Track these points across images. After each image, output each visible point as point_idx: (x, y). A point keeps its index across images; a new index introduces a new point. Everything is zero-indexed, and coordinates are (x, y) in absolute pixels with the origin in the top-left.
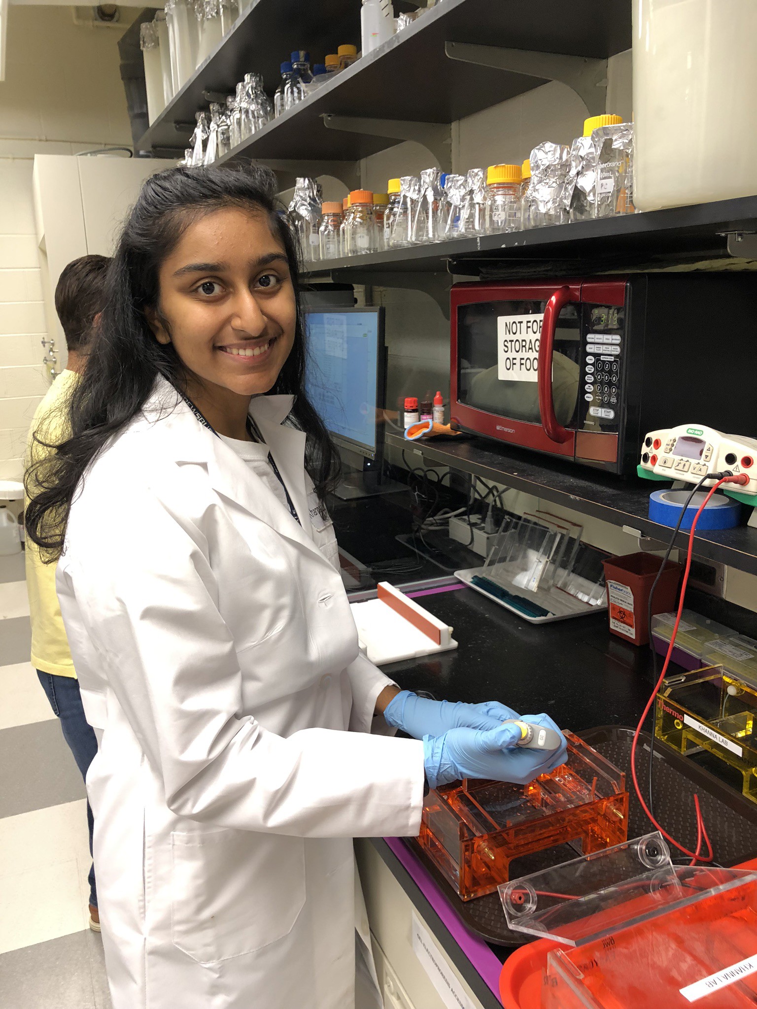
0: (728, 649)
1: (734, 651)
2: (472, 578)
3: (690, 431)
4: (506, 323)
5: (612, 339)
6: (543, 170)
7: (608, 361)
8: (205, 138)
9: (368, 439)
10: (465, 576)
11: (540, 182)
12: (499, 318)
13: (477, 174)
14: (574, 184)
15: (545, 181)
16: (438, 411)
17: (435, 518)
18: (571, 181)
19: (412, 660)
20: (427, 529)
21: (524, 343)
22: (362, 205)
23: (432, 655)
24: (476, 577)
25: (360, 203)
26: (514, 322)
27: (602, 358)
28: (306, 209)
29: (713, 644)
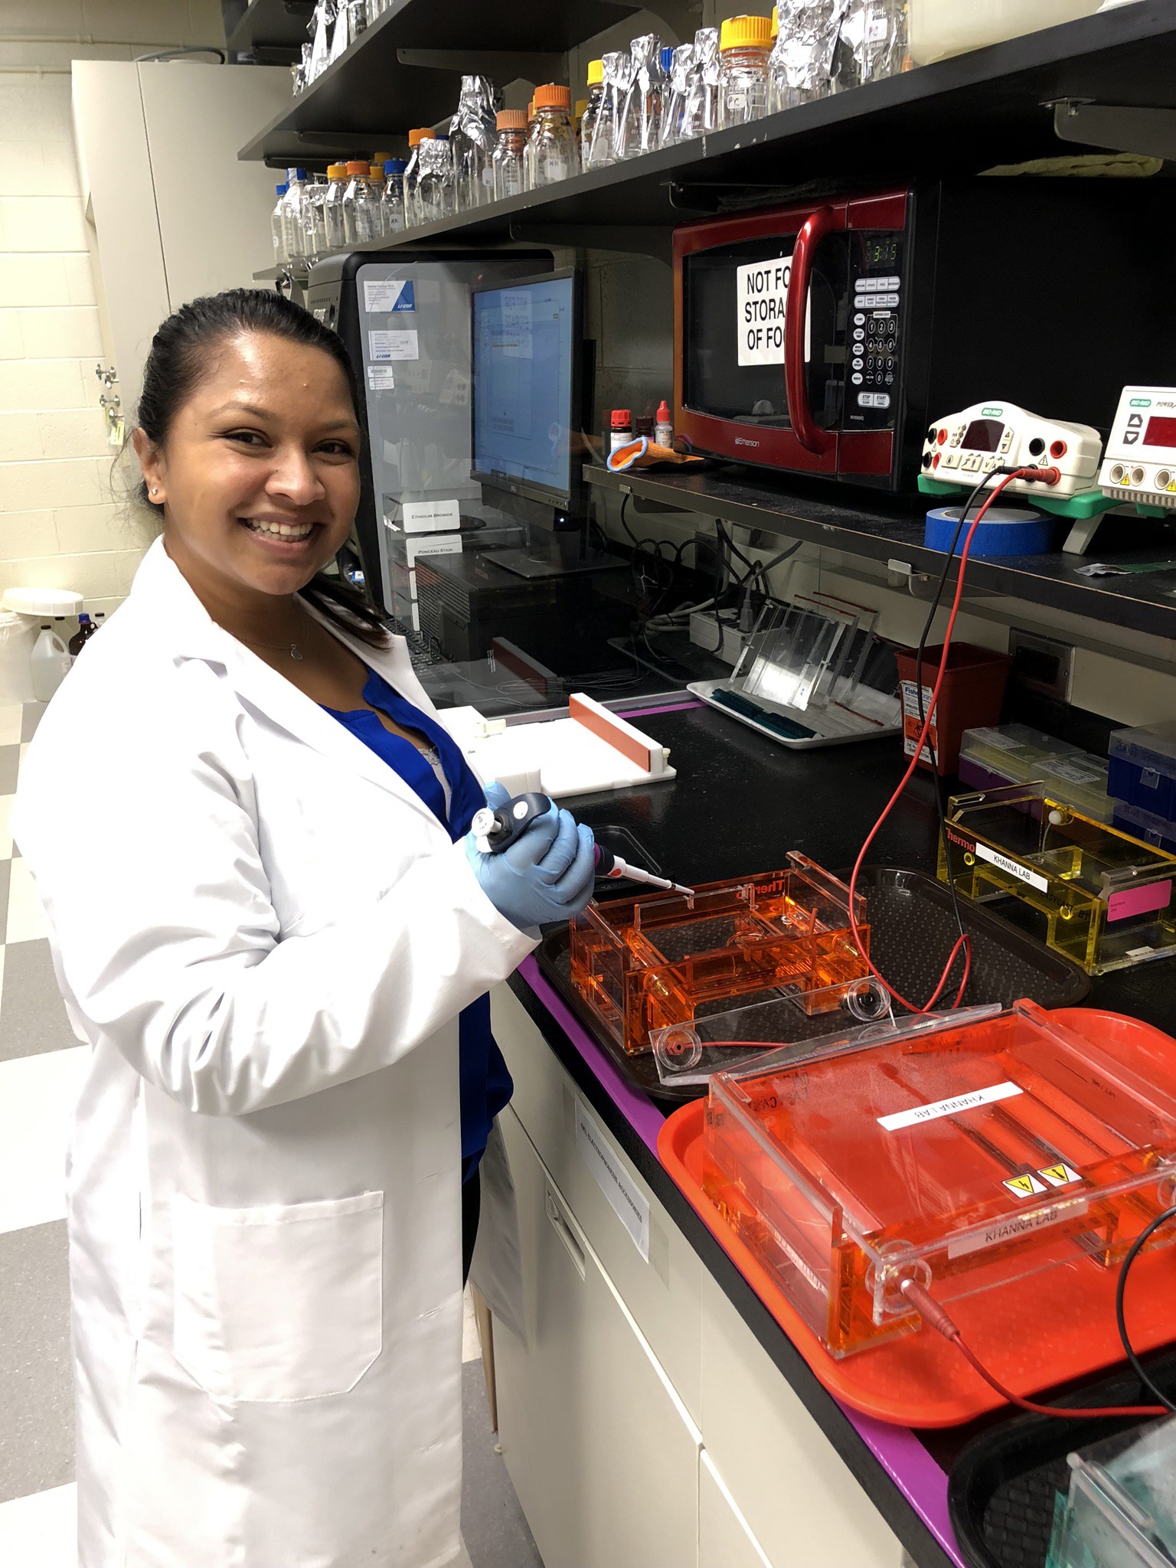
0: (1066, 772)
1: (1073, 773)
2: (713, 693)
3: (986, 412)
4: (749, 276)
5: (889, 284)
6: (794, 16)
7: (883, 319)
8: (330, 22)
9: (560, 480)
10: (703, 690)
11: (790, 37)
12: (739, 268)
13: (708, 37)
14: (836, 34)
15: (798, 35)
16: (662, 431)
17: (670, 614)
18: (833, 30)
19: (610, 791)
20: (656, 631)
21: (772, 304)
22: (553, 109)
23: (637, 787)
24: (718, 690)
25: (551, 107)
26: (760, 273)
27: (876, 315)
28: (476, 127)
29: (1044, 765)
